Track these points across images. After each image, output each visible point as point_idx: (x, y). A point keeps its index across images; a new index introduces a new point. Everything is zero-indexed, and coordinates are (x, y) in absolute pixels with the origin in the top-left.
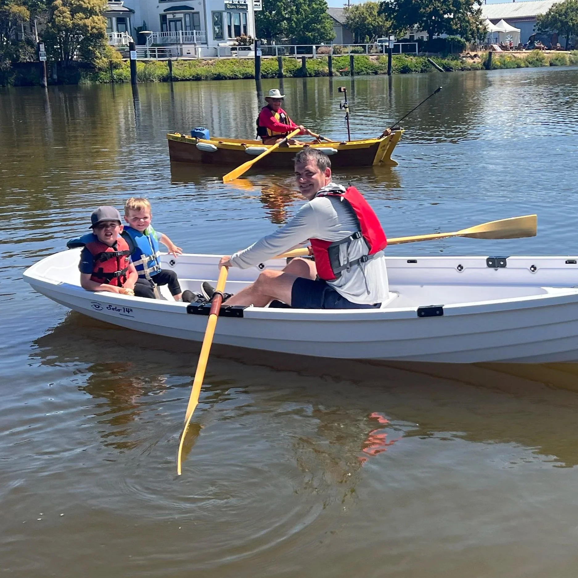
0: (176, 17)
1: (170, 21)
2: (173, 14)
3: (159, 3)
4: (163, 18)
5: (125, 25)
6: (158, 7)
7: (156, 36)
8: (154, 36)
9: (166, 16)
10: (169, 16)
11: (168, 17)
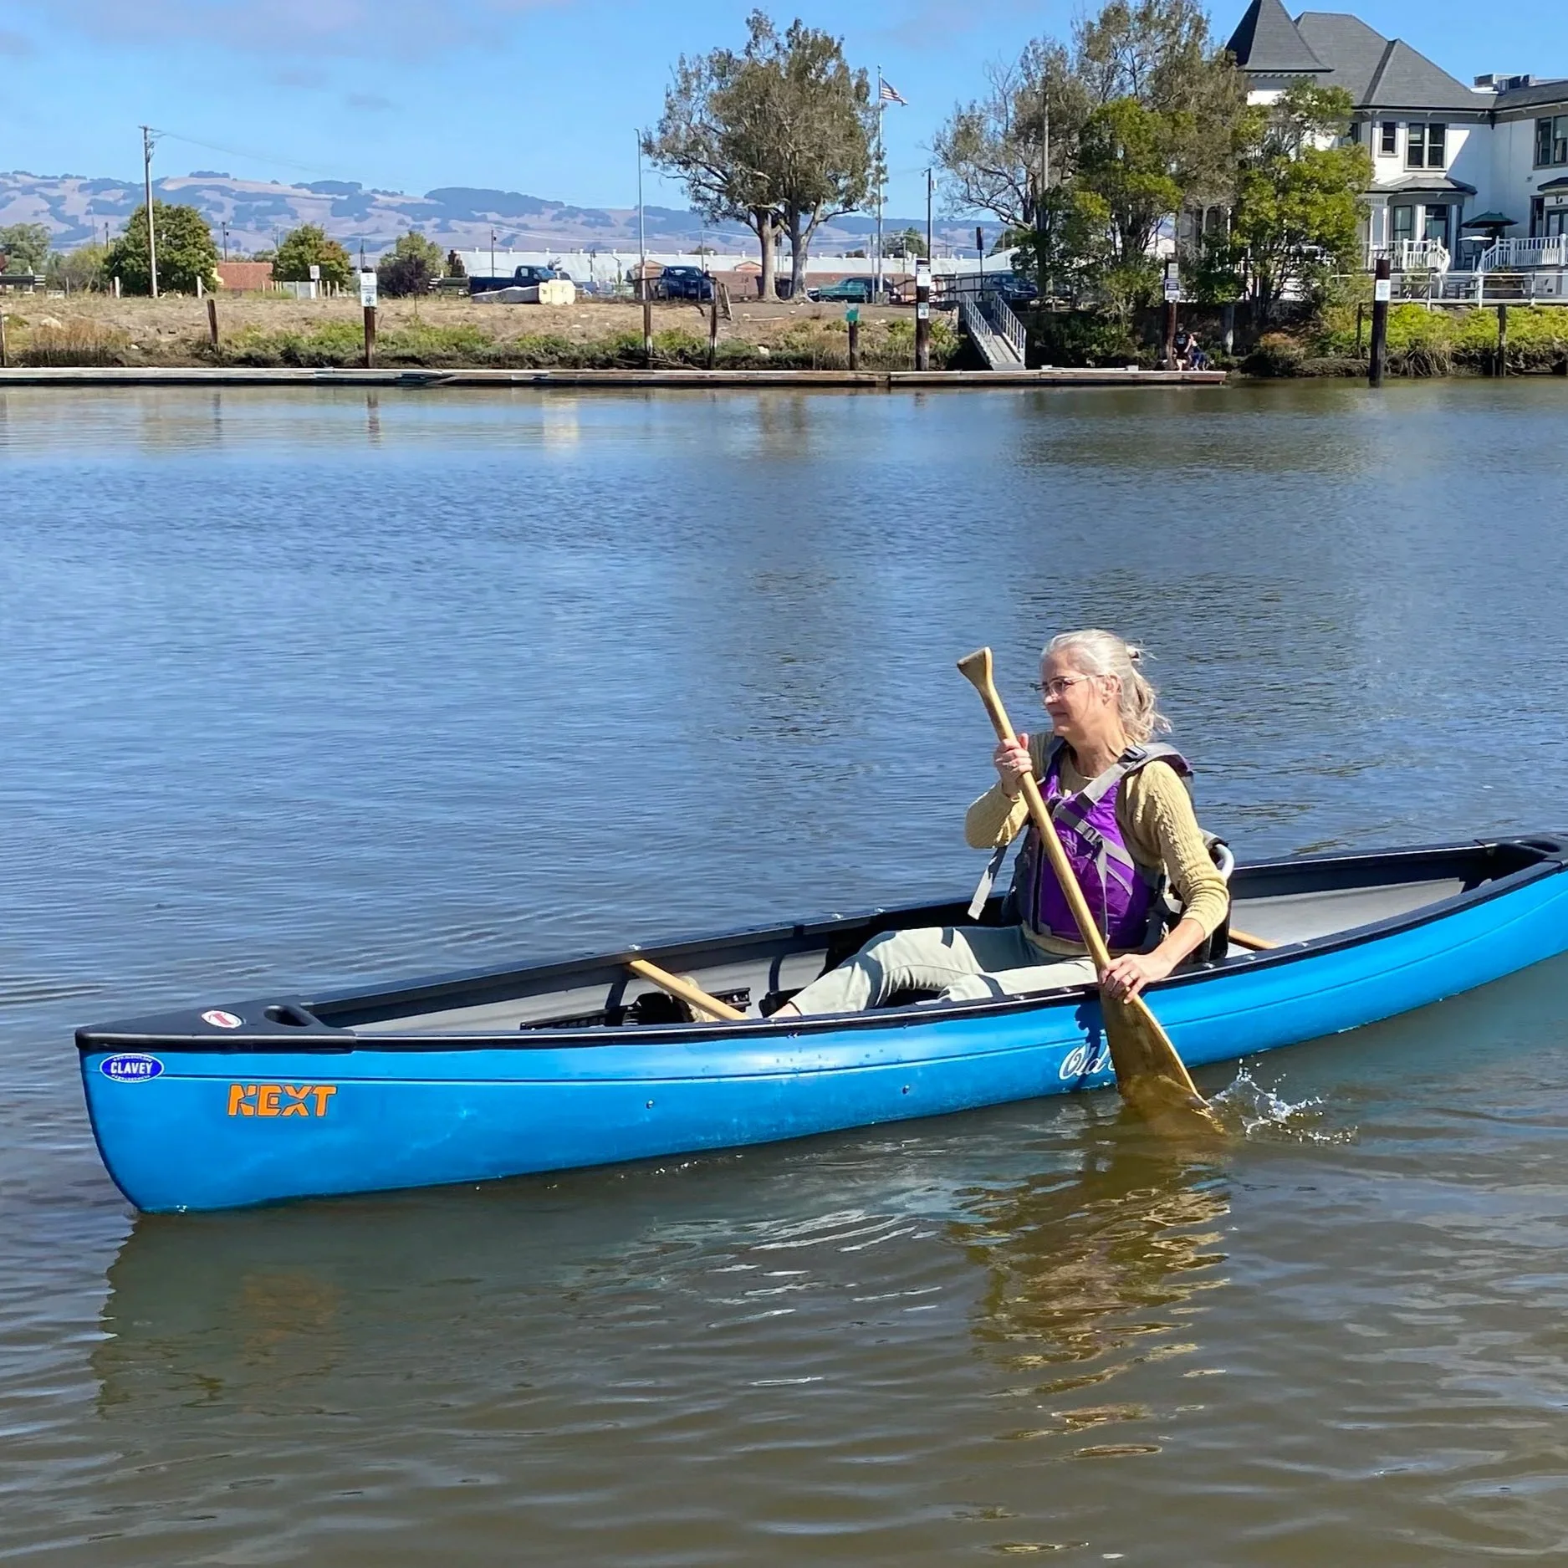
0: (1564, 202)
1: (1550, 213)
2: (1557, 195)
3: (1534, 169)
4: (1538, 203)
5: (1443, 222)
6: (1530, 179)
7: (1508, 248)
8: (1501, 248)
9: (1542, 200)
10: (1550, 202)
11: (1546, 204)
